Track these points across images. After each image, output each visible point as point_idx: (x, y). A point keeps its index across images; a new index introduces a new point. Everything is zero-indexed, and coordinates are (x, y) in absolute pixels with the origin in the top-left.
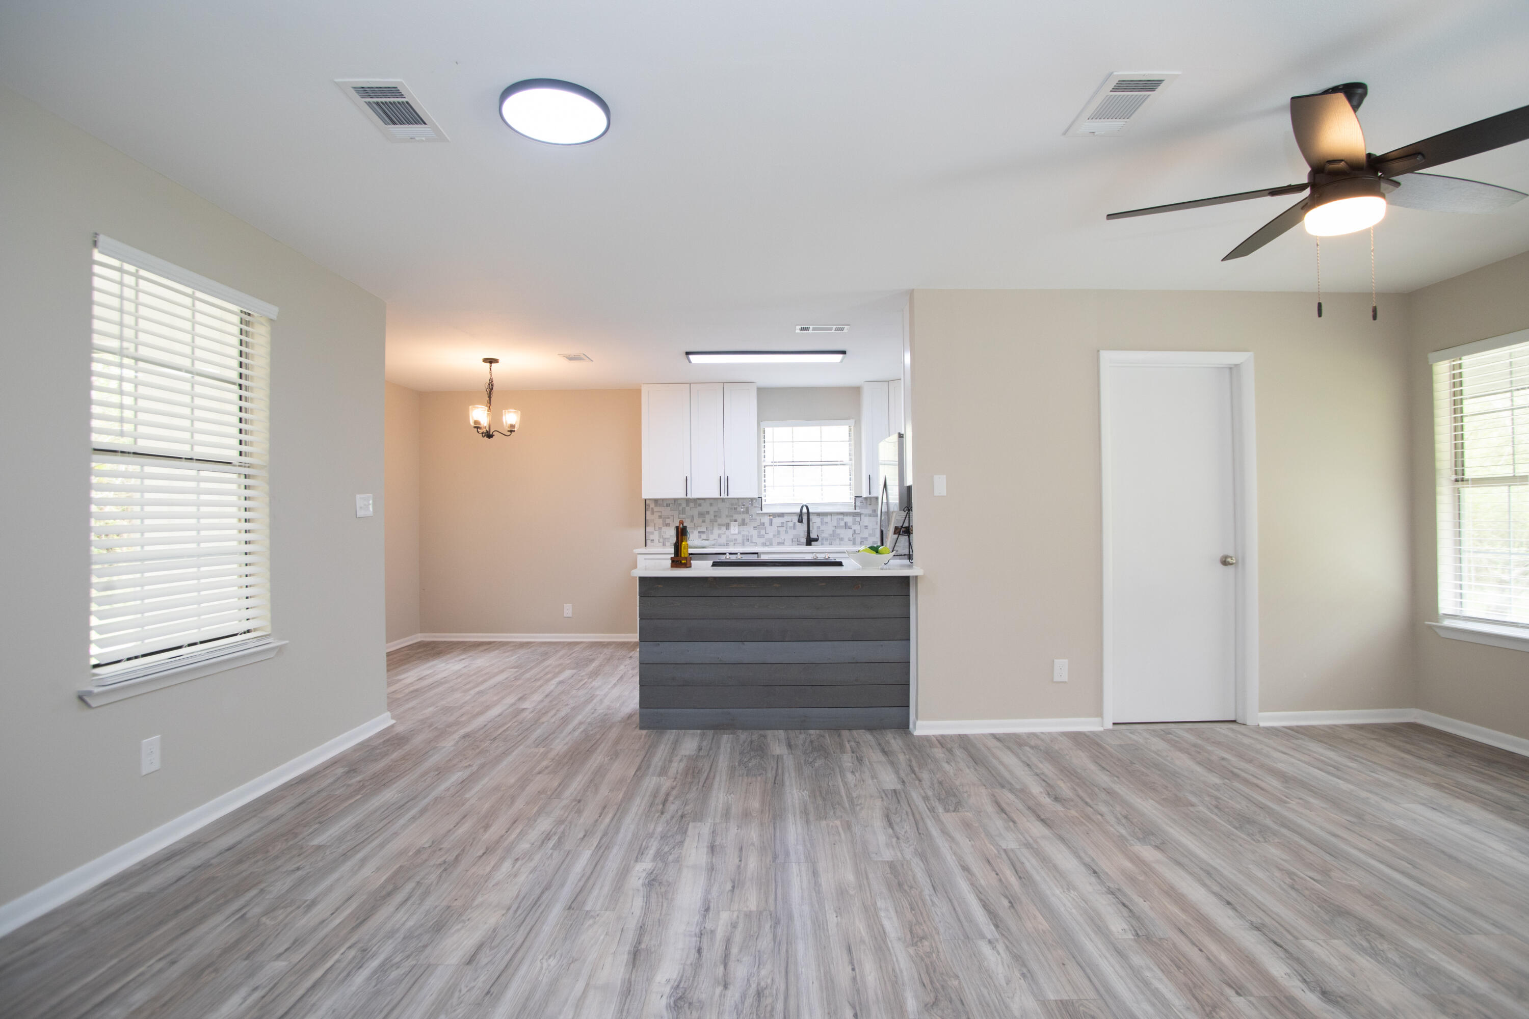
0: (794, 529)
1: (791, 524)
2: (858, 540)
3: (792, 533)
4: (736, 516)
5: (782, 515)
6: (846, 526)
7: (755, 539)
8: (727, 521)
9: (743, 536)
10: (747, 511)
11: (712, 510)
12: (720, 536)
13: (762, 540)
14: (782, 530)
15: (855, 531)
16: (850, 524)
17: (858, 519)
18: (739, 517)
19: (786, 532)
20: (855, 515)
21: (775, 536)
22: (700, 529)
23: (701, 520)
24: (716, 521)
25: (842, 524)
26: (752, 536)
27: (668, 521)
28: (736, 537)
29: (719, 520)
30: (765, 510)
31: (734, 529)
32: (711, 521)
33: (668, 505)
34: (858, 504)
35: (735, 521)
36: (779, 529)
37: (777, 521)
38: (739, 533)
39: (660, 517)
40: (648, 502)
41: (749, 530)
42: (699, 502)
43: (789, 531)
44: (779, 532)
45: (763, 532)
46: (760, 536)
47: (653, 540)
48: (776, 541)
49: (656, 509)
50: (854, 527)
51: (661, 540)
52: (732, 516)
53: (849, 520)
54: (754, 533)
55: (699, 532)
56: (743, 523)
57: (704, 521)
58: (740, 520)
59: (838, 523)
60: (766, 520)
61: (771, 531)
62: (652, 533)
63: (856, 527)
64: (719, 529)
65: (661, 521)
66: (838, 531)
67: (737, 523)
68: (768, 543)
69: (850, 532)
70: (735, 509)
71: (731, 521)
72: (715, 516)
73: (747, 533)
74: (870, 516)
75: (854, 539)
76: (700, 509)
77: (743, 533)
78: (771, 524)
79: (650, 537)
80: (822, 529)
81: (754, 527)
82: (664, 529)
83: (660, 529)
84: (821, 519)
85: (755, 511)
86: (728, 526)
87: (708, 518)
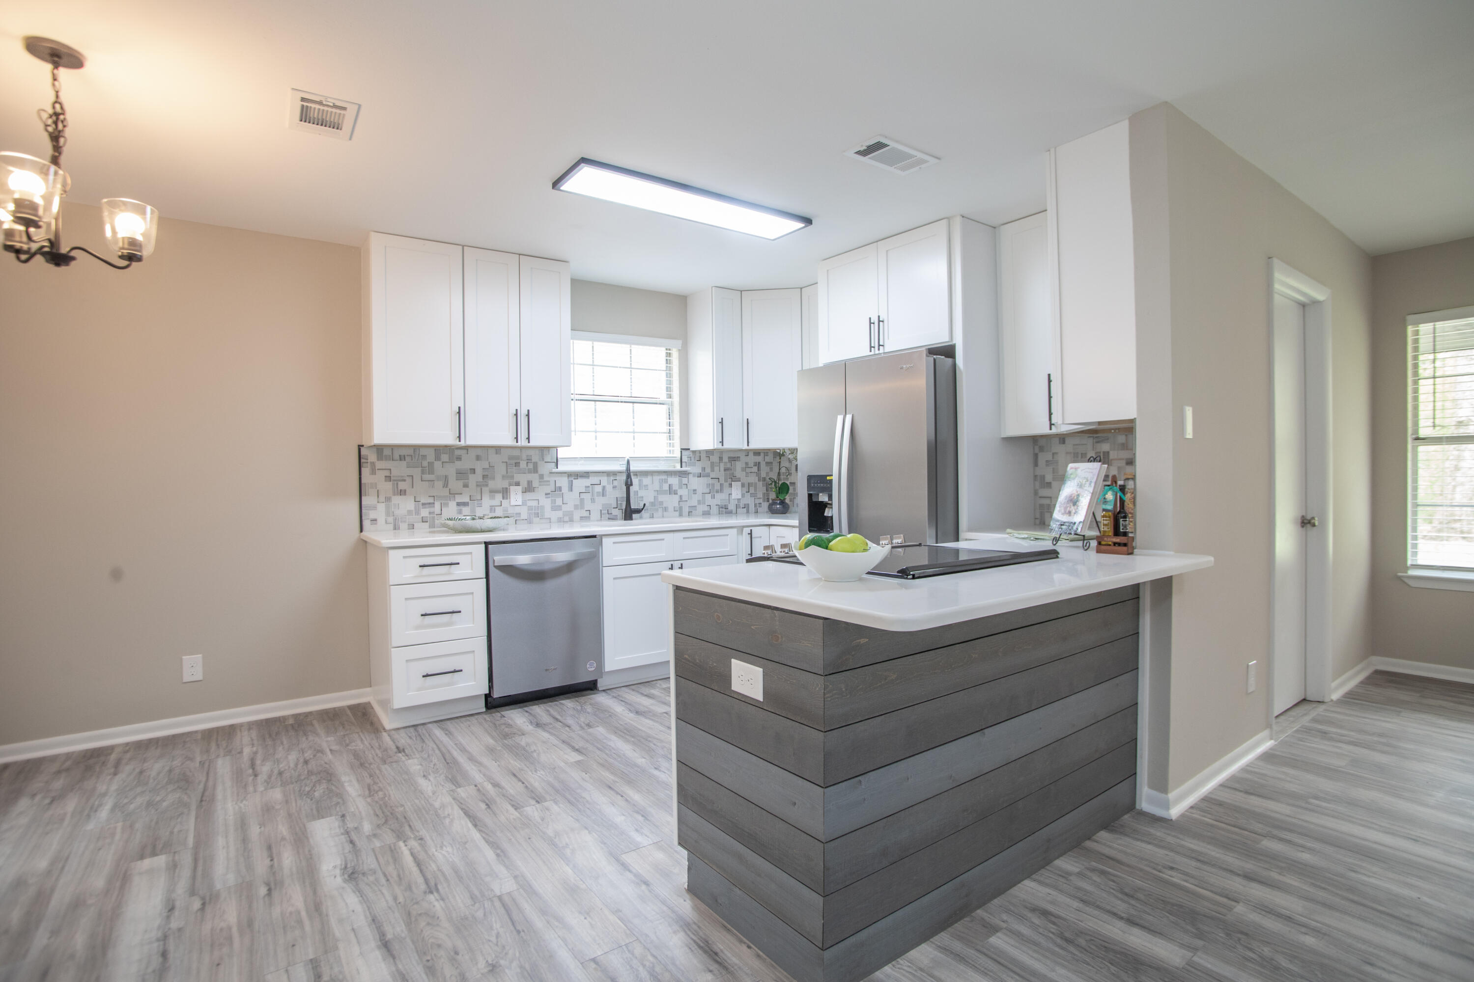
0: (603, 495)
1: (598, 489)
2: (686, 510)
3: (601, 501)
4: (518, 477)
5: (586, 475)
6: (671, 491)
7: (548, 512)
8: (505, 484)
9: (530, 508)
10: (535, 470)
11: (479, 467)
12: (492, 508)
13: (559, 514)
14: (587, 497)
15: (681, 496)
16: (675, 487)
17: (685, 480)
18: (523, 479)
19: (593, 500)
20: (682, 474)
21: (576, 507)
22: (459, 499)
23: (461, 483)
24: (487, 485)
25: (666, 487)
26: (543, 507)
27: (402, 486)
28: (517, 510)
29: (492, 484)
30: (562, 468)
31: (516, 497)
32: (477, 486)
33: (402, 458)
34: (685, 459)
35: (518, 484)
36: (583, 496)
37: (580, 484)
38: (524, 503)
39: (388, 478)
40: (364, 452)
41: (540, 498)
42: (457, 452)
43: (597, 499)
44: (582, 500)
45: (559, 502)
46: (555, 508)
47: (374, 521)
48: (577, 515)
49: (379, 465)
50: (680, 492)
51: (391, 519)
52: (512, 477)
53: (674, 481)
54: (546, 503)
55: (458, 504)
56: (529, 488)
57: (466, 486)
58: (524, 484)
59: (661, 487)
60: (563, 482)
61: (571, 498)
62: (374, 508)
63: (683, 492)
64: (492, 498)
65: (389, 485)
66: (661, 498)
67: (519, 488)
68: (566, 519)
69: (676, 498)
70: (517, 464)
71: (510, 485)
72: (485, 477)
73: (534, 504)
74: (700, 476)
75: (681, 508)
76: (458, 465)
77: (530, 503)
78: (571, 489)
79: (369, 514)
80: (640, 495)
81: (546, 494)
82: (396, 500)
83: (388, 499)
84: (640, 480)
85: (545, 469)
86: (505, 493)
87: (473, 480)
